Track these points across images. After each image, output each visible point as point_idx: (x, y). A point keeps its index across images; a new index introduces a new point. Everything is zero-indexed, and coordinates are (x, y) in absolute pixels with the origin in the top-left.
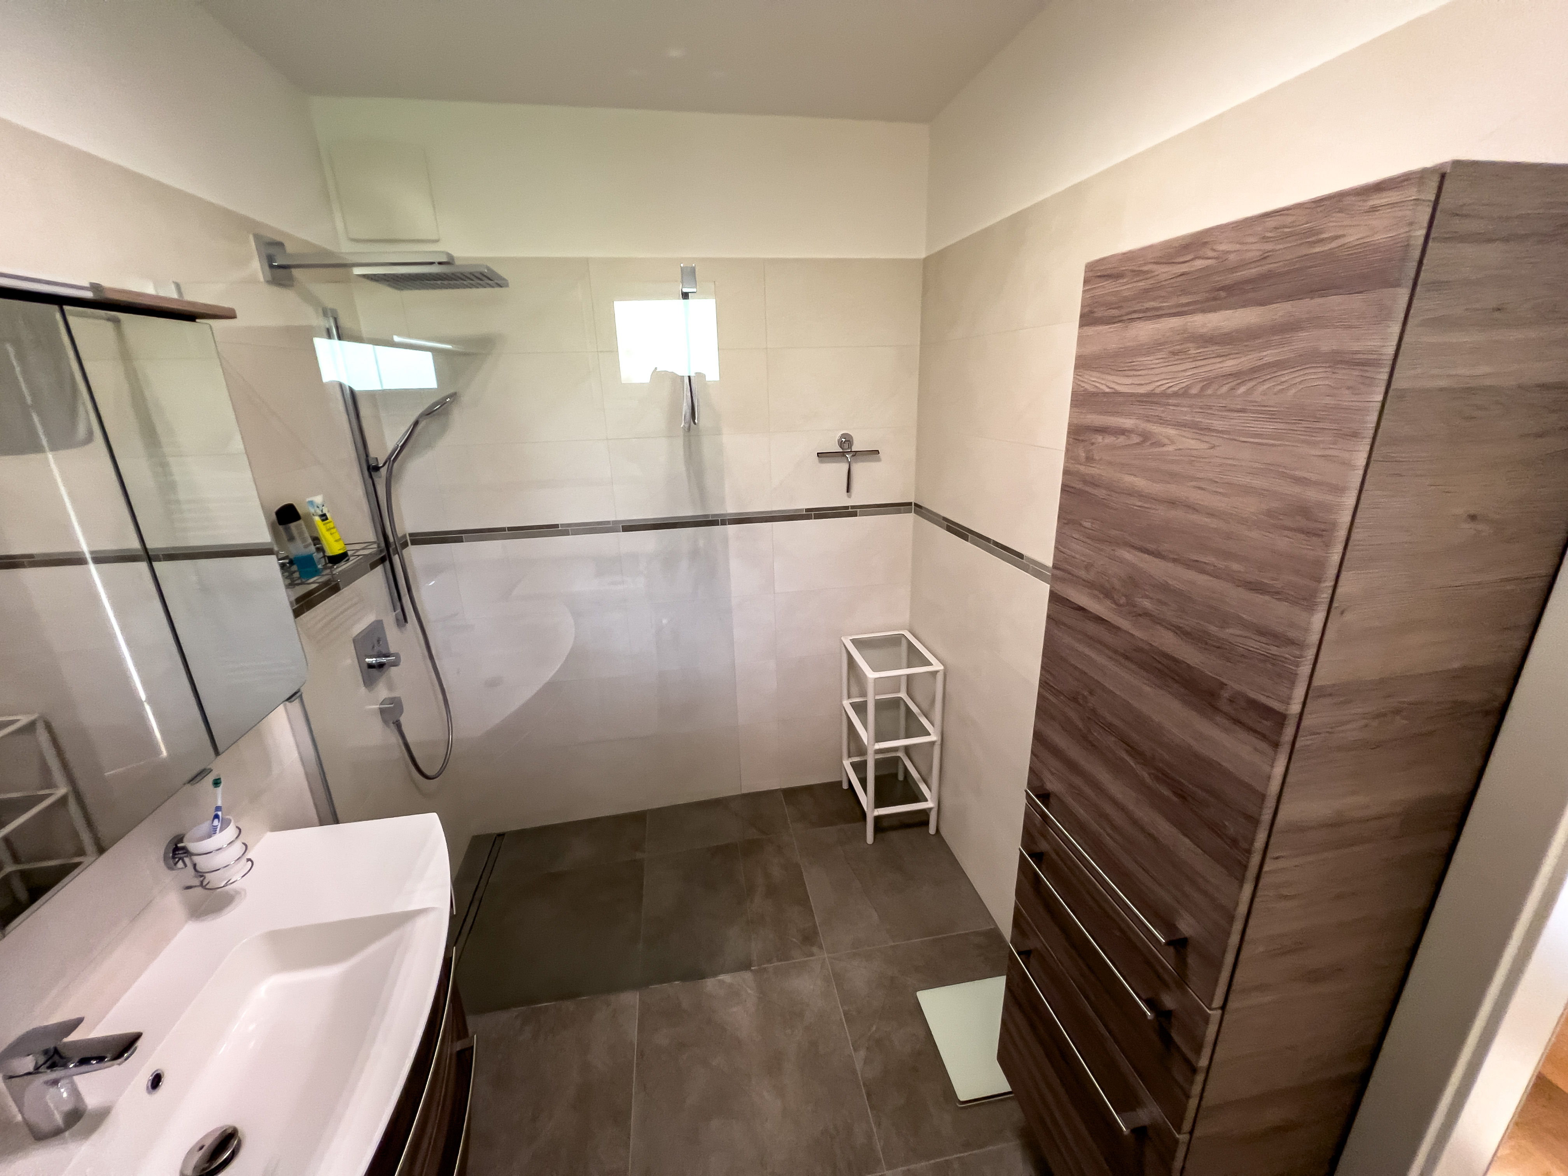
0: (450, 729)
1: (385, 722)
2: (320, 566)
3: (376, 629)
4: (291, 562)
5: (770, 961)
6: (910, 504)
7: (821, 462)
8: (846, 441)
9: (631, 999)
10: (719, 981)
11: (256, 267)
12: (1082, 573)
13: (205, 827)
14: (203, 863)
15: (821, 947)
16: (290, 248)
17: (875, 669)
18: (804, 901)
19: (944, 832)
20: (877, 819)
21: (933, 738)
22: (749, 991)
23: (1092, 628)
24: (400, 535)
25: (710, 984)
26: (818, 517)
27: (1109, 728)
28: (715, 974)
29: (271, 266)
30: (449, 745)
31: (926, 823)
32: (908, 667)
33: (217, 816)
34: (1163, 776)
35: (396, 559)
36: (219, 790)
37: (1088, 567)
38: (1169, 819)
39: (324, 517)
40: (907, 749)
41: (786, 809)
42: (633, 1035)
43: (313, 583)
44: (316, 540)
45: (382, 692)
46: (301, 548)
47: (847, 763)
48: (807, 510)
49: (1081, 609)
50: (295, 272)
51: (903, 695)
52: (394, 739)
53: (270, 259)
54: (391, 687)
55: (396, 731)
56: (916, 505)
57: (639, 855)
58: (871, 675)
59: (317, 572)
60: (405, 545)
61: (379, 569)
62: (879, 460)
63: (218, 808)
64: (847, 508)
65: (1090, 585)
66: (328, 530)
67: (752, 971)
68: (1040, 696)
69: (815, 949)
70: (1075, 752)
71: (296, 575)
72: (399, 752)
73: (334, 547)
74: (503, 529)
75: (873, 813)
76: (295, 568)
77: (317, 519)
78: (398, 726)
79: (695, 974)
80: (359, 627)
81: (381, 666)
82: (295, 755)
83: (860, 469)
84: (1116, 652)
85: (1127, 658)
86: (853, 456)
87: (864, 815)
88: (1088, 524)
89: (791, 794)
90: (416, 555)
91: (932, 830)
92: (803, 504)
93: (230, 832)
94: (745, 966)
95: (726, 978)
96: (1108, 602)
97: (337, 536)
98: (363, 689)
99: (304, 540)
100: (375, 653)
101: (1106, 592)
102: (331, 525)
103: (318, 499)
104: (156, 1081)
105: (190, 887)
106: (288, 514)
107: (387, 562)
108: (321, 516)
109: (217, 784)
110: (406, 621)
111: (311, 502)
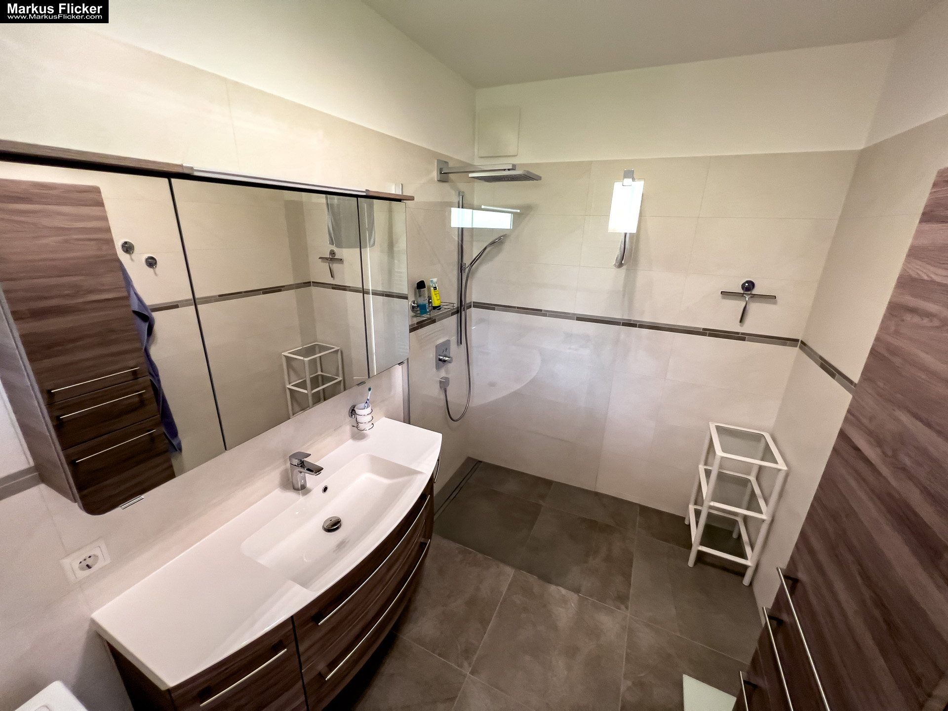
0: (468, 401)
1: (441, 387)
2: (428, 310)
3: (446, 345)
4: (418, 306)
5: (591, 596)
6: (797, 340)
7: (723, 298)
8: (749, 286)
9: (510, 571)
10: (558, 589)
11: (435, 174)
12: (865, 421)
13: (362, 405)
14: (360, 419)
15: (627, 608)
16: (451, 165)
17: (724, 450)
18: (627, 576)
19: (757, 589)
20: (700, 553)
21: (763, 517)
22: (573, 605)
23: (861, 466)
24: (467, 302)
25: (553, 588)
26: (711, 335)
27: (851, 549)
28: (557, 585)
29: (441, 173)
30: (466, 408)
31: (743, 575)
32: (762, 460)
33: (367, 402)
34: (880, 604)
35: (463, 313)
36: (370, 392)
37: (871, 419)
38: (874, 638)
39: (435, 288)
40: (746, 518)
41: (638, 518)
42: (504, 589)
43: (425, 317)
44: (430, 298)
45: (443, 374)
46: (423, 301)
47: (692, 508)
48: (704, 329)
49: (857, 449)
50: (450, 175)
51: (752, 478)
52: (443, 397)
53: (441, 170)
54: (447, 372)
55: (444, 394)
56: (802, 342)
57: (541, 502)
58: (719, 452)
59: (426, 312)
60: (470, 307)
61: (455, 316)
62: (775, 303)
63: (368, 400)
64: (738, 333)
65: (870, 433)
66: (435, 294)
67: (579, 595)
68: (812, 505)
69: (623, 607)
70: (823, 557)
71: (419, 312)
72: (443, 403)
73: (436, 303)
74: (515, 307)
75: (697, 547)
76: (418, 309)
77: (432, 289)
78: (446, 391)
79: (547, 579)
80: (441, 341)
81: (445, 361)
82: (401, 389)
83: (755, 308)
84: (873, 491)
85: (879, 498)
86: (751, 297)
87: (689, 546)
88: (881, 384)
89: (644, 510)
90: (474, 313)
91: (746, 581)
92: (701, 325)
93: (368, 410)
94: (577, 591)
95: (563, 591)
96: (878, 450)
97: (438, 298)
98: (435, 370)
99: (424, 297)
100: (443, 354)
101: (878, 441)
102: (437, 292)
103: (435, 280)
104: (325, 489)
105: (353, 426)
106: (421, 285)
107: (459, 314)
108: (434, 288)
109: (370, 389)
110: (461, 343)
111: (432, 281)
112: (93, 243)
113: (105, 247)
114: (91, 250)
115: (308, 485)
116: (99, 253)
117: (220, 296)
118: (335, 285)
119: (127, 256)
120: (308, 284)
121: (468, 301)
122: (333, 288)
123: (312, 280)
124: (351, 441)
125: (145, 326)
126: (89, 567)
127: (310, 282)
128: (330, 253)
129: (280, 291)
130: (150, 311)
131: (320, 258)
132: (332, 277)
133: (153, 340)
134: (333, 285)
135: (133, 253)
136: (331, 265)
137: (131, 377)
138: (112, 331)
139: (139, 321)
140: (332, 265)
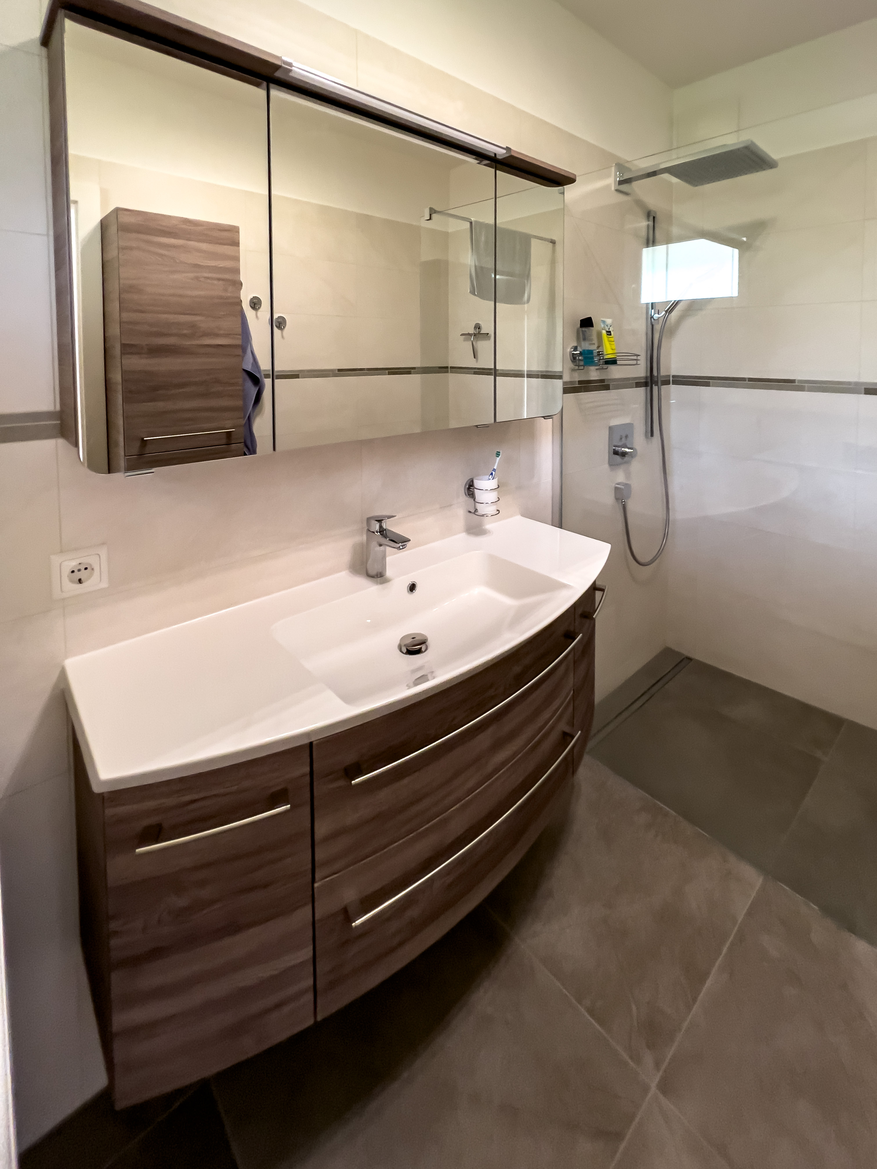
1: (616, 498)
2: (596, 363)
3: (628, 429)
4: (581, 354)
11: (611, 181)
14: (480, 505)
29: (620, 180)
33: (492, 474)
35: (655, 388)
36: (498, 459)
39: (609, 333)
43: (592, 375)
44: (600, 344)
45: (620, 477)
46: (589, 348)
50: (634, 184)
54: (628, 475)
55: (622, 509)
59: (594, 367)
60: (666, 382)
61: (642, 390)
63: (494, 470)
66: (609, 341)
71: (582, 365)
73: (609, 354)
76: (582, 358)
77: (604, 332)
78: (624, 506)
80: (618, 421)
81: (624, 454)
82: (550, 479)
90: (674, 392)
93: (492, 483)
97: (614, 347)
98: (607, 466)
99: (591, 340)
100: (622, 443)
102: (612, 339)
103: (609, 321)
104: (412, 588)
105: (470, 512)
106: (587, 323)
107: (649, 388)
108: (607, 332)
109: (498, 454)
110: (652, 435)
111: (604, 322)
112: (221, 282)
113: (230, 289)
114: (217, 290)
115: (389, 573)
116: (224, 294)
117: (339, 370)
118: (479, 369)
119: (253, 312)
120: (444, 369)
121: (663, 373)
122: (475, 373)
123: (450, 365)
124: (463, 535)
125: (254, 391)
126: (80, 581)
127: (447, 367)
128: (475, 327)
129: (409, 373)
130: (263, 376)
131: (462, 335)
132: (475, 358)
133: (260, 411)
134: (475, 368)
135: (259, 308)
136: (474, 343)
137: (224, 441)
138: (218, 381)
139: (249, 384)
140: (476, 342)
